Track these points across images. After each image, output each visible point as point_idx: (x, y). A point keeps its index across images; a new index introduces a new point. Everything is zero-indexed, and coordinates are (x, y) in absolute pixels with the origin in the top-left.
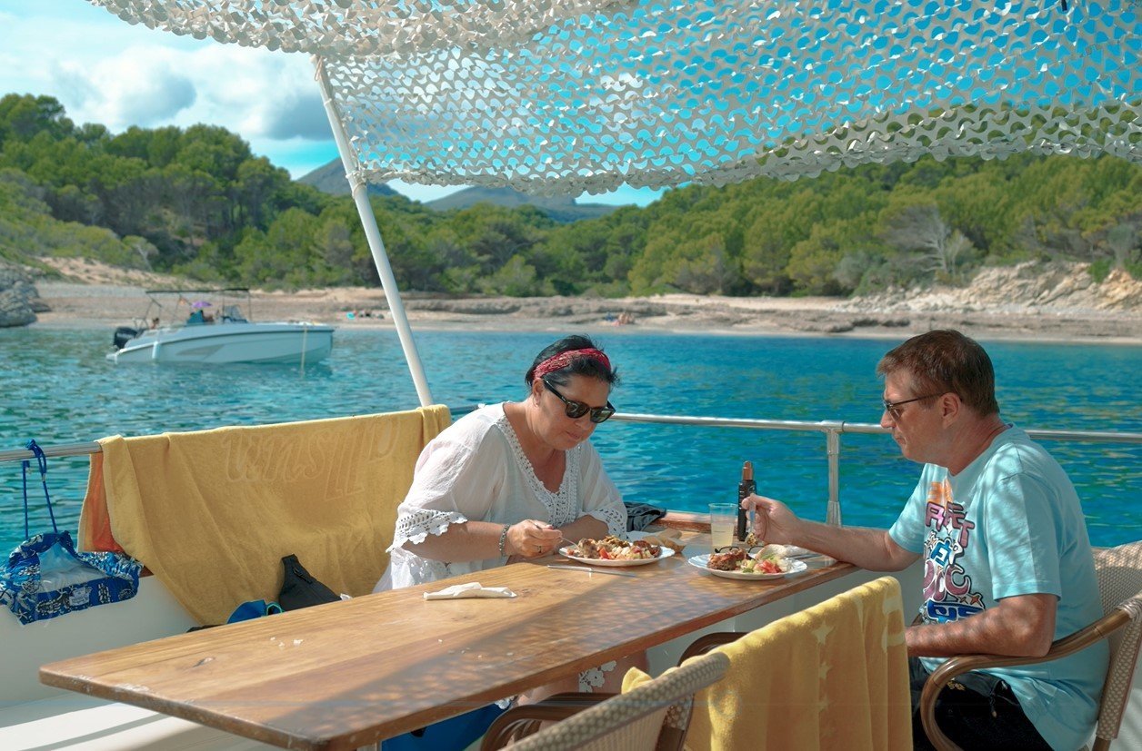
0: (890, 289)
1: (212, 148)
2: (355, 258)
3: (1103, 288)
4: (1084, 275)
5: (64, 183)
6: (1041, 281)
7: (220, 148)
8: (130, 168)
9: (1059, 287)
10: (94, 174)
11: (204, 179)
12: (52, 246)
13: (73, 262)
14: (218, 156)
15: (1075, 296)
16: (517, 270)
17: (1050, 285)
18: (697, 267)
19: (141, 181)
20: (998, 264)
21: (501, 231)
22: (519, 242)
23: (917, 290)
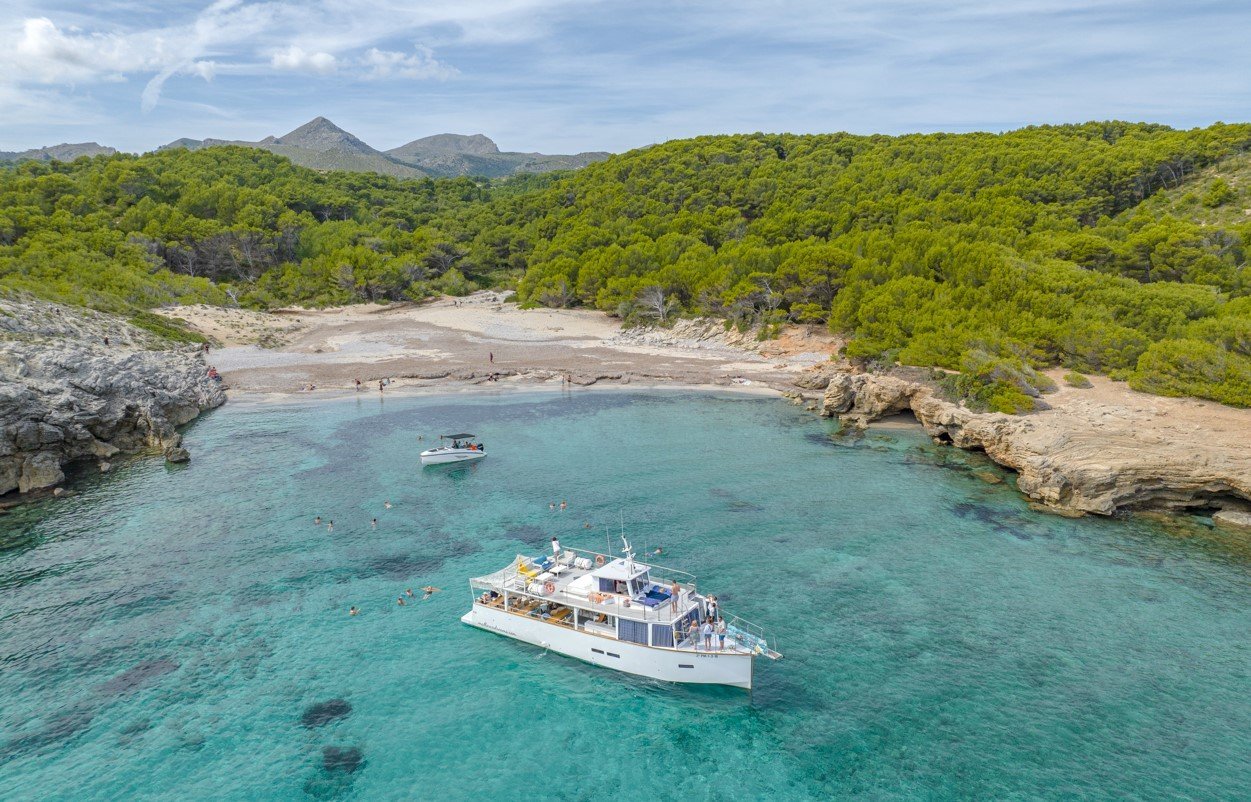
0: (638, 327)
1: (259, 208)
2: (357, 286)
3: (729, 333)
4: (722, 327)
5: (170, 239)
6: (704, 328)
7: (264, 208)
8: (210, 228)
9: (711, 332)
10: (187, 232)
11: (258, 233)
12: (178, 296)
13: (195, 308)
14: (264, 213)
15: (717, 337)
16: (453, 277)
17: (707, 330)
18: (552, 292)
19: (218, 236)
20: (686, 318)
21: (443, 250)
22: (454, 255)
23: (650, 328)
